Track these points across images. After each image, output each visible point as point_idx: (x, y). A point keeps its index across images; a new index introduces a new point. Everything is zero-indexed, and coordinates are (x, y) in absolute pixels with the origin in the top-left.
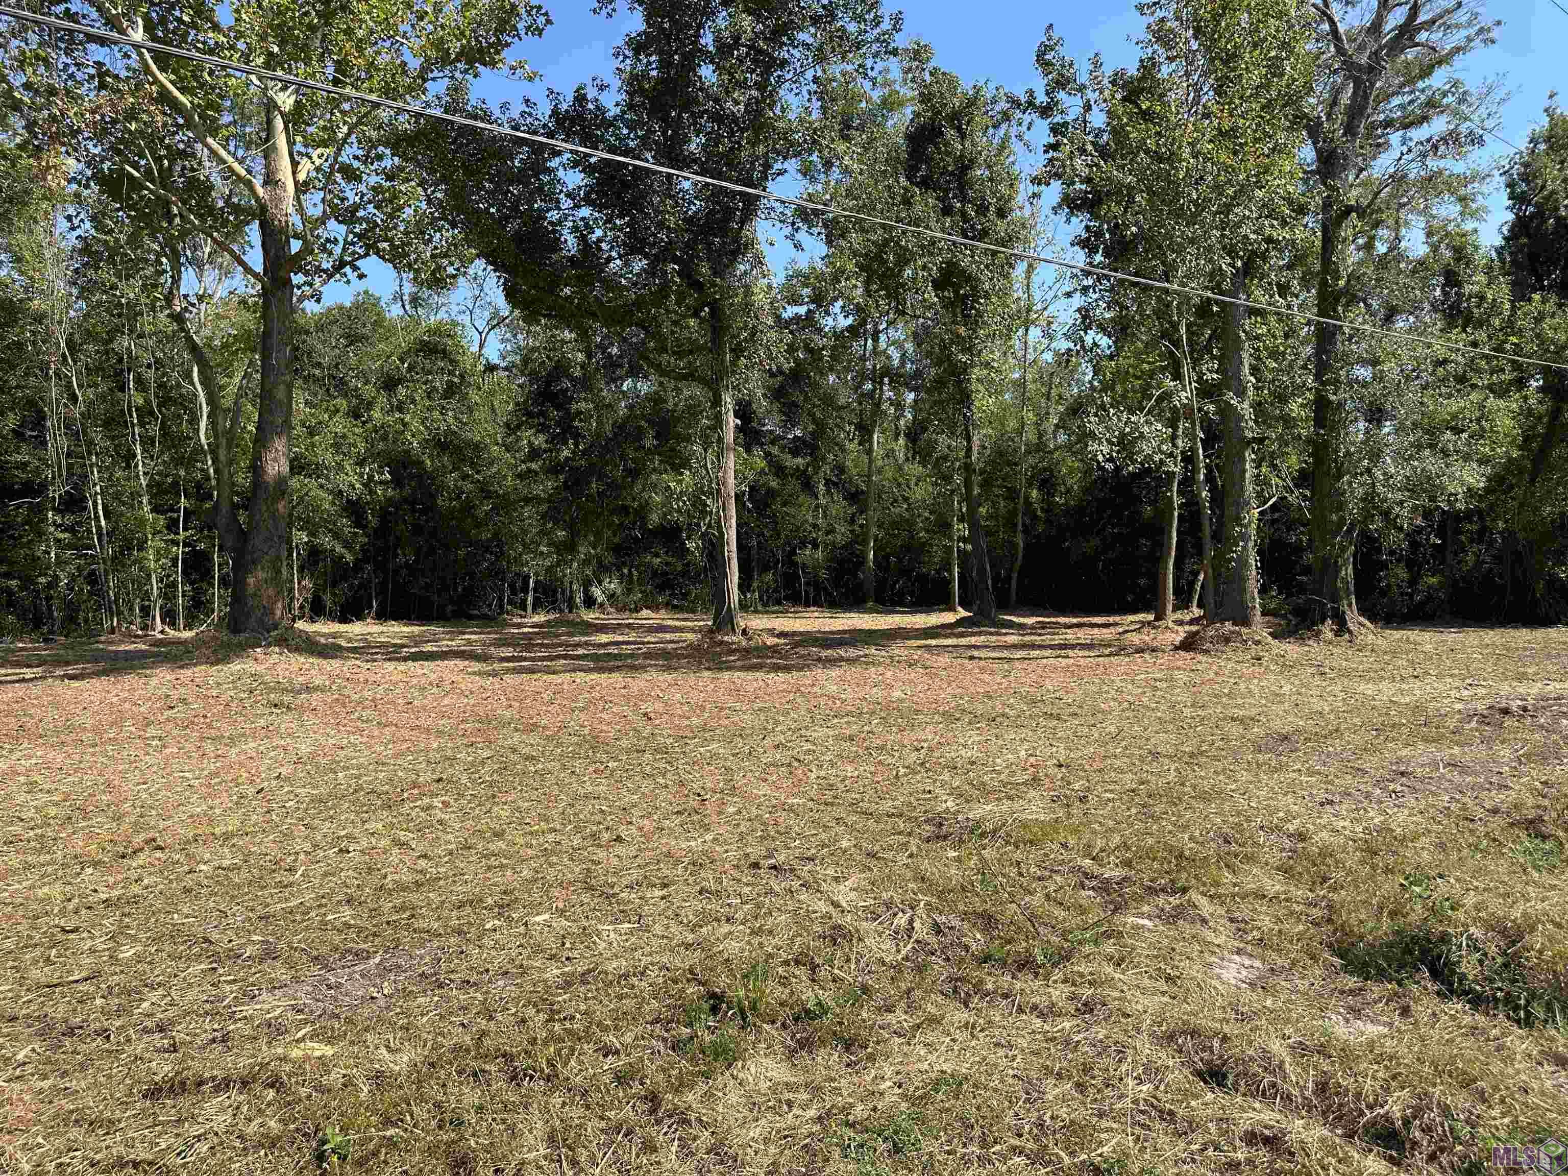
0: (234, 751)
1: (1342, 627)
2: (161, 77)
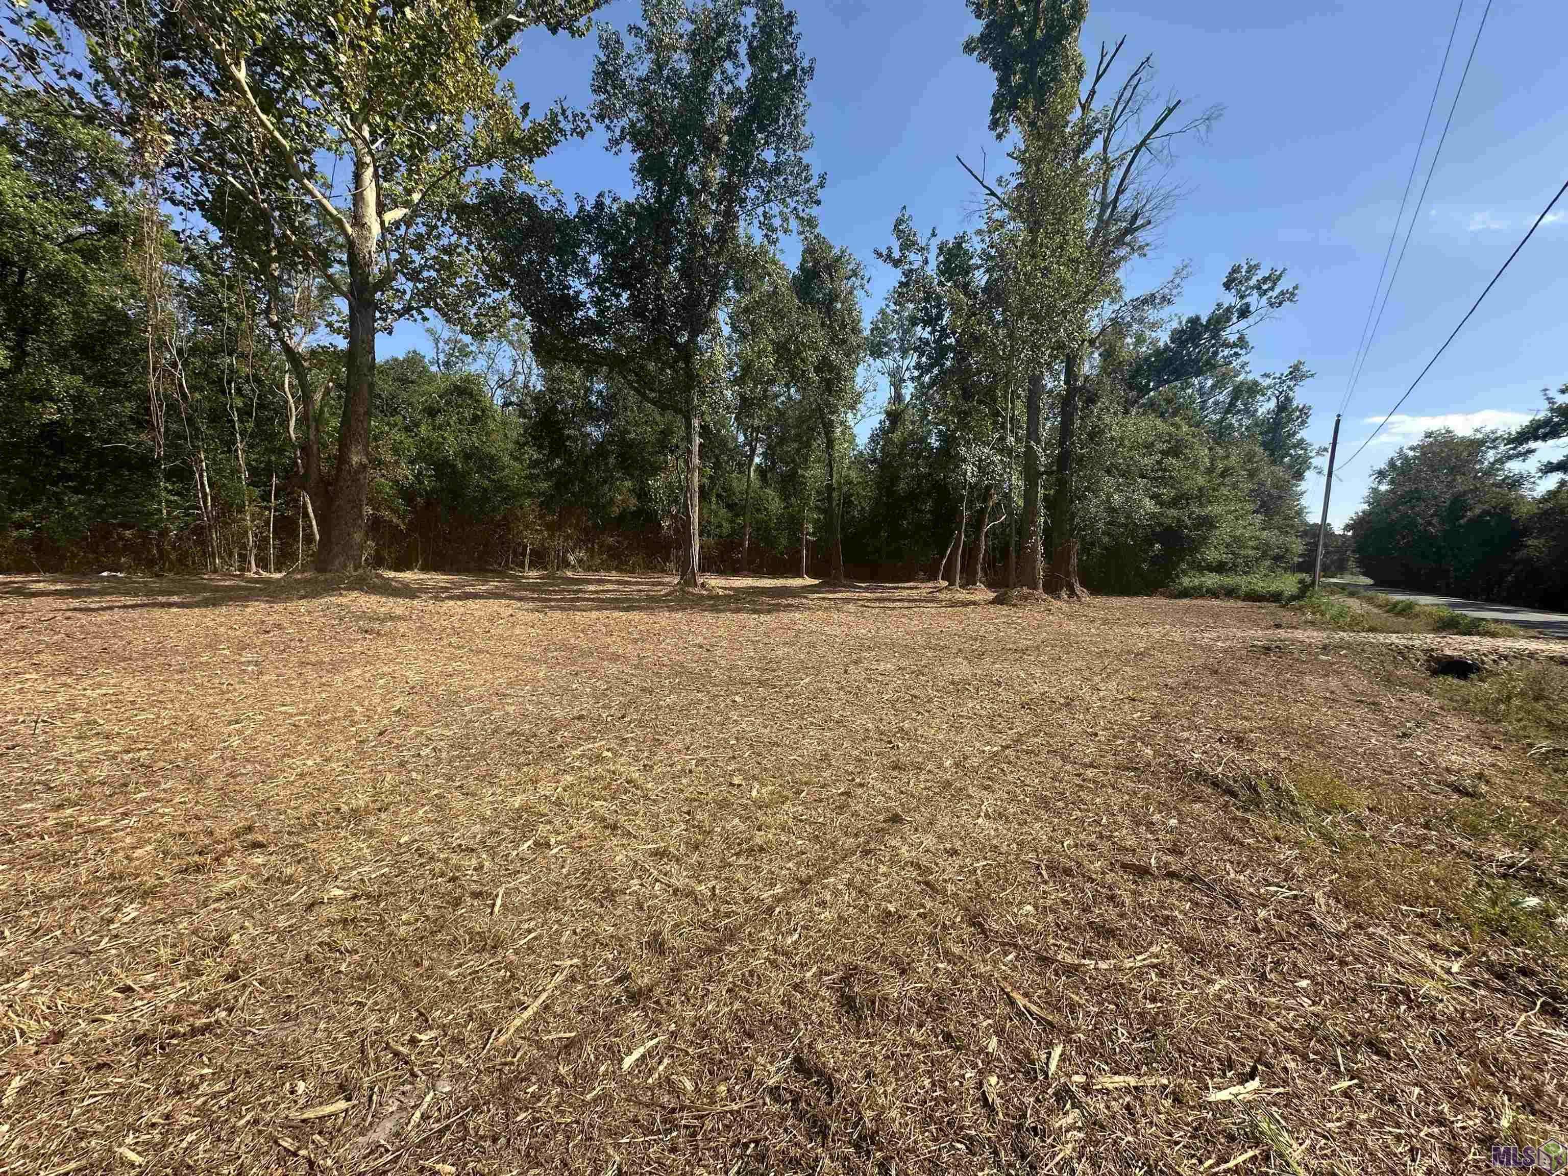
0: (339, 679)
1: (1072, 593)
2: (264, 117)
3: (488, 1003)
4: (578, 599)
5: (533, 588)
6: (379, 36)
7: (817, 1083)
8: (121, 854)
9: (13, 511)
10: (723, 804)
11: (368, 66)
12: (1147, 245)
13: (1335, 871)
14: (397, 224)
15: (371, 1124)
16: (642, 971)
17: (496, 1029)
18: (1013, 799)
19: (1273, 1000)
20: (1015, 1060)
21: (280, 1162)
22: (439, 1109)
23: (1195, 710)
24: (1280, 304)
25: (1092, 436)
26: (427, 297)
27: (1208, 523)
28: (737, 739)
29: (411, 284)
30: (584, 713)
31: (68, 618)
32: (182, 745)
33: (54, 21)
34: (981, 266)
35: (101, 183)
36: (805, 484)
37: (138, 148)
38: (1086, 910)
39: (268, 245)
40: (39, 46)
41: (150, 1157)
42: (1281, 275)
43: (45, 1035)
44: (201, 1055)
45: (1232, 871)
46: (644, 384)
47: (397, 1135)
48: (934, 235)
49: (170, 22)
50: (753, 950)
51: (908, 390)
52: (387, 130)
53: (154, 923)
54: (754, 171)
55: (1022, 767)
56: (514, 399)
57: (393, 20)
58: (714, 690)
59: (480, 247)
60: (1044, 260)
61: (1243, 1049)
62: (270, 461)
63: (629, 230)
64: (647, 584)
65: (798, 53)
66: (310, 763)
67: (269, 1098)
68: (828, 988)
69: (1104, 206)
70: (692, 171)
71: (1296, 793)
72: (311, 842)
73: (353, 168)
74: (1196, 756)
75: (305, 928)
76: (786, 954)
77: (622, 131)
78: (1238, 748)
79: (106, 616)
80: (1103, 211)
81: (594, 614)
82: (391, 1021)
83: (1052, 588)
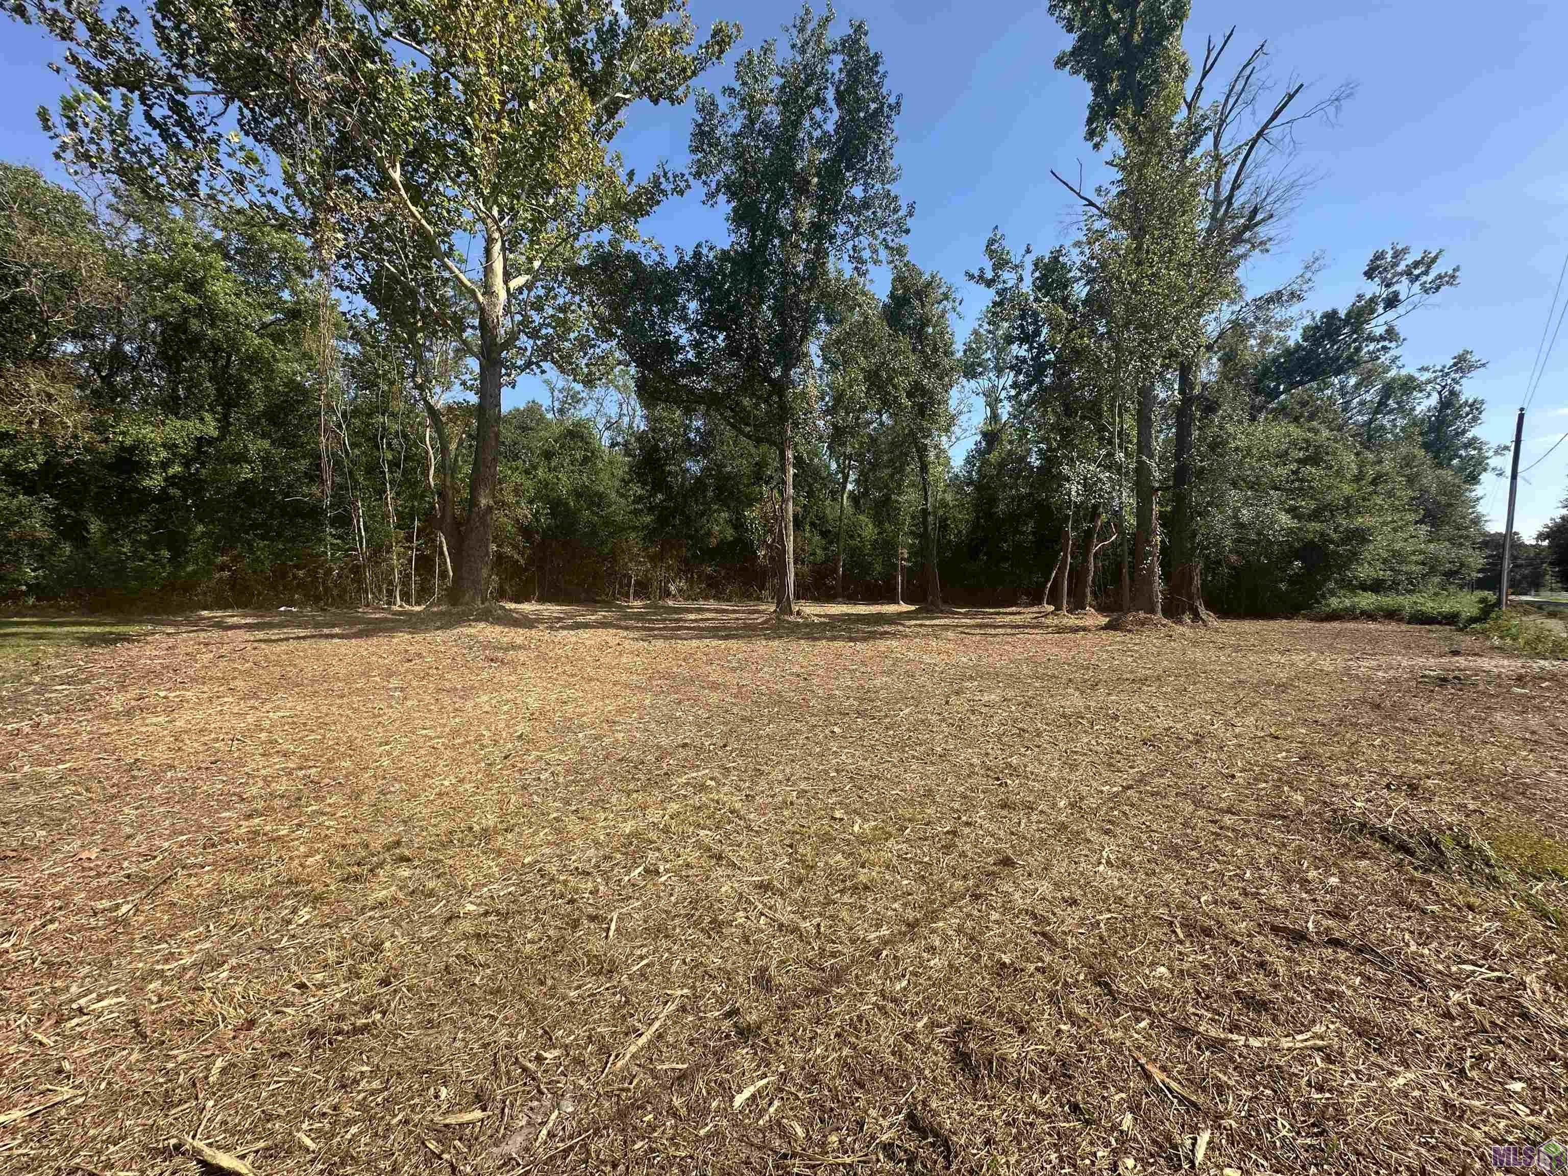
0: (470, 704)
1: (1196, 616)
2: (413, 209)
3: (605, 1026)
4: (680, 628)
5: (639, 617)
6: (506, 128)
7: (933, 1145)
8: (297, 861)
9: (216, 557)
10: (826, 838)
11: (498, 155)
12: (1270, 239)
13: (1552, 951)
14: (520, 290)
15: (504, 1136)
16: (750, 1007)
17: (614, 1054)
18: (1138, 845)
19: (1476, 1103)
20: (1154, 1142)
21: (428, 1162)
22: (564, 1129)
23: (1354, 750)
24: (1438, 288)
25: (1213, 447)
26: (546, 352)
27: (1360, 536)
28: (837, 771)
29: (531, 342)
30: (687, 741)
31: (255, 649)
32: (343, 764)
33: (258, 150)
34: (1081, 278)
35: (288, 278)
36: (899, 509)
37: (317, 247)
38: (1231, 976)
39: (415, 318)
40: (247, 172)
41: (322, 1145)
42: (1436, 257)
43: (241, 1021)
44: (361, 1053)
45: (1412, 943)
46: (740, 418)
47: (527, 1150)
48: (1028, 251)
49: (344, 139)
50: (861, 994)
51: (1005, 410)
52: (512, 209)
53: (322, 926)
54: (844, 208)
55: (1147, 811)
56: (620, 439)
57: (519, 111)
58: (813, 721)
59: (591, 303)
60: (1152, 267)
61: (1440, 1160)
62: (413, 506)
63: (724, 275)
64: (743, 612)
65: (884, 91)
66: (446, 783)
67: (417, 1100)
68: (940, 1042)
69: (1217, 205)
70: (784, 214)
71: (1491, 853)
72: (450, 858)
73: (484, 244)
74: (1358, 804)
75: (445, 940)
76: (894, 1000)
77: (718, 185)
78: (1411, 796)
79: (283, 646)
80: (1216, 209)
81: (695, 643)
82: (519, 1037)
83: (1173, 611)
